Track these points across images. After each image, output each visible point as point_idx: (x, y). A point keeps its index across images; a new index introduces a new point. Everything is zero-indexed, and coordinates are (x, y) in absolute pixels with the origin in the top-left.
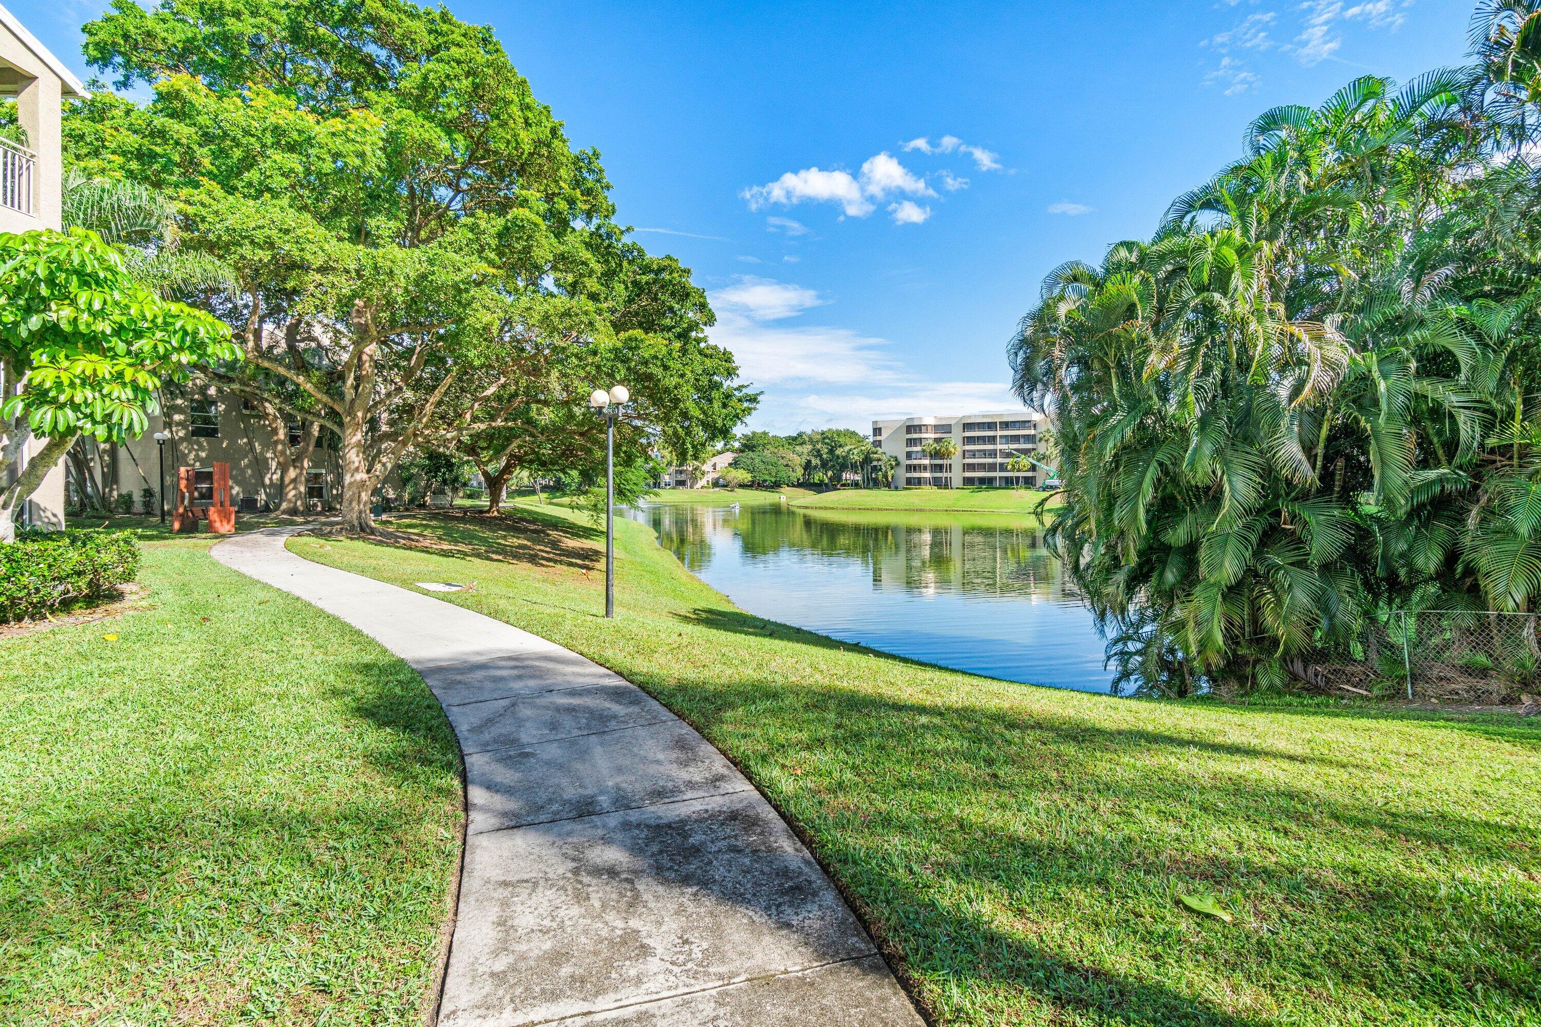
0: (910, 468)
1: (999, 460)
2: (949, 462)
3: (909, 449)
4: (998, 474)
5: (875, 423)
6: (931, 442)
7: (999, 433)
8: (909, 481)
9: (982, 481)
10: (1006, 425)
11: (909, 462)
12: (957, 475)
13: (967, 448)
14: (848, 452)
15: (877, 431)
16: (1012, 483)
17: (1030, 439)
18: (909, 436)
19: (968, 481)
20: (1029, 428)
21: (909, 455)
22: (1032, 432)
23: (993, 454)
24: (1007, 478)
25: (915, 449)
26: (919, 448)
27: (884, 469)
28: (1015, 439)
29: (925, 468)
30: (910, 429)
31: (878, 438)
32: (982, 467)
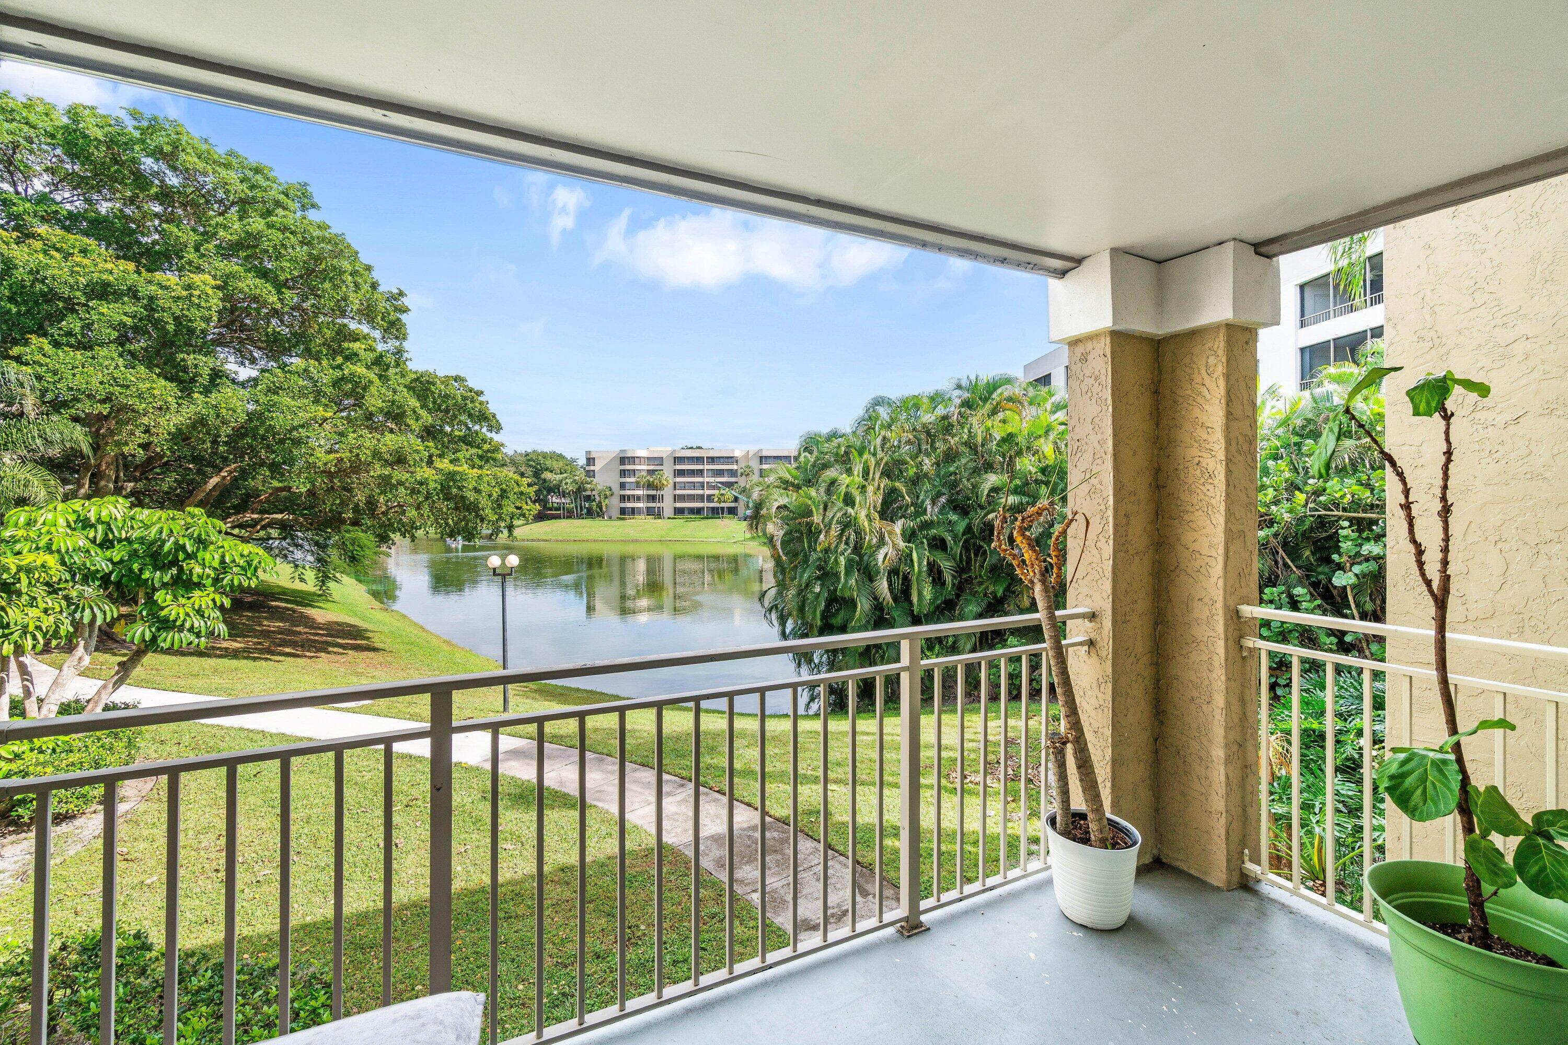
0: (623, 498)
1: (707, 492)
2: (662, 493)
3: (623, 480)
4: (706, 504)
5: (588, 453)
6: (645, 474)
7: (706, 467)
8: (623, 511)
9: (692, 511)
10: (712, 460)
11: (623, 493)
12: (668, 506)
13: (678, 480)
14: (561, 481)
15: (590, 461)
16: (718, 513)
17: (733, 473)
18: (623, 467)
19: (679, 511)
20: (732, 463)
21: (623, 486)
22: (735, 467)
23: (702, 486)
24: (713, 508)
25: (628, 480)
26: (633, 480)
27: (598, 499)
28: (720, 473)
29: (638, 498)
30: (623, 460)
31: (592, 468)
32: (692, 498)
